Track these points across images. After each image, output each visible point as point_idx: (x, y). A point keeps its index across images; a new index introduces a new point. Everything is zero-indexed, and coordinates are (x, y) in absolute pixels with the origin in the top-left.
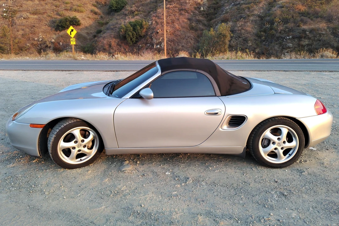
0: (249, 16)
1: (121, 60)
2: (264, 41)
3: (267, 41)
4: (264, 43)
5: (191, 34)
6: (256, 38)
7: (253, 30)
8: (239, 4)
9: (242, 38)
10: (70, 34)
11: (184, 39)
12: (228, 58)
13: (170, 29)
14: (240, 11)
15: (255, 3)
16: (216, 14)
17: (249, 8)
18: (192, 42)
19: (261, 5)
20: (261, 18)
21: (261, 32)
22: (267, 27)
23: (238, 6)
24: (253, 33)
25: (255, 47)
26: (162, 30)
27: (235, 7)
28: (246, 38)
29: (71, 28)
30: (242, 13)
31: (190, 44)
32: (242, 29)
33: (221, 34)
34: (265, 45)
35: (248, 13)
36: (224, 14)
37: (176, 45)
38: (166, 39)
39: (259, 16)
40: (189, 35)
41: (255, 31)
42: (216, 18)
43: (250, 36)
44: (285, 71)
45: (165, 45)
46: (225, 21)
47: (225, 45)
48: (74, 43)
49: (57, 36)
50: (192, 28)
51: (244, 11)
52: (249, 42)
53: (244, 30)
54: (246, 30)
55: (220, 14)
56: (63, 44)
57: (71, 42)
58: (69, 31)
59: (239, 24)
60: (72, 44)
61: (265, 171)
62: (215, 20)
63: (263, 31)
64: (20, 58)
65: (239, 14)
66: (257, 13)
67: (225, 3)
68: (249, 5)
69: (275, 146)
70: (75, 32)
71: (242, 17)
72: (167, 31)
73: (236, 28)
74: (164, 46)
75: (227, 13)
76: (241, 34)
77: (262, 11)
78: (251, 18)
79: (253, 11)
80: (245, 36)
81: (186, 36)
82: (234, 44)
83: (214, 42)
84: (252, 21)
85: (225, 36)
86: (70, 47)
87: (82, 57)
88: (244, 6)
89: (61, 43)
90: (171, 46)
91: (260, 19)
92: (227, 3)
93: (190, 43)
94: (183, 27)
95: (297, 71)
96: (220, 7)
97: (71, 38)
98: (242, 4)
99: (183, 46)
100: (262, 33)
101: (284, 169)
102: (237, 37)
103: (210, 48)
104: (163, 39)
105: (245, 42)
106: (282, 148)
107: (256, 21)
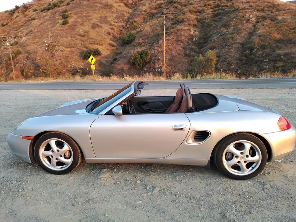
0: (232, 44)
1: (129, 81)
2: (245, 64)
3: (247, 64)
4: (245, 65)
5: (186, 60)
6: (238, 62)
7: (235, 55)
8: (224, 34)
9: (226, 62)
10: (91, 62)
11: (180, 64)
12: (213, 78)
13: (168, 57)
14: (225, 40)
15: (238, 34)
16: (206, 43)
17: (232, 38)
18: (186, 66)
19: (242, 35)
20: (243, 45)
21: (242, 56)
22: (247, 53)
23: (224, 36)
24: (236, 58)
25: (237, 69)
26: (163, 57)
27: (221, 37)
28: (230, 62)
29: (92, 57)
30: (227, 42)
31: (184, 68)
32: (226, 54)
33: (208, 59)
34: (245, 67)
35: (232, 41)
36: (212, 43)
37: (174, 68)
38: (165, 64)
39: (241, 44)
40: (183, 60)
41: (237, 56)
42: (205, 46)
43: (233, 60)
44: (259, 88)
45: (165, 68)
46: (212, 48)
47: (212, 67)
48: (94, 69)
49: (84, 63)
50: (186, 55)
51: (228, 40)
52: (232, 65)
53: (228, 55)
54: (230, 56)
55: (209, 43)
56: (88, 70)
57: (92, 68)
58: (90, 60)
59: (224, 51)
60: (92, 69)
61: (229, 182)
62: (205, 48)
63: (244, 56)
64: (55, 80)
65: (224, 42)
66: (239, 41)
67: (213, 34)
68: (232, 35)
69: (238, 160)
70: (94, 60)
71: (227, 45)
72: (166, 58)
73: (222, 54)
75: (214, 42)
76: (226, 59)
77: (243, 40)
78: (235, 46)
79: (236, 40)
80: (229, 60)
81: (181, 61)
82: (220, 67)
83: (203, 65)
84: (235, 48)
85: (211, 60)
87: (100, 79)
88: (229, 36)
89: (87, 69)
90: (169, 69)
91: (241, 46)
92: (215, 34)
93: (185, 66)
94: (179, 54)
95: (270, 88)
96: (209, 37)
97: (92, 64)
98: (227, 34)
99: (178, 69)
100: (243, 58)
101: (247, 181)
102: (222, 61)
103: (200, 70)
104: (163, 64)
105: (229, 65)
106: (245, 162)
107: (238, 48)
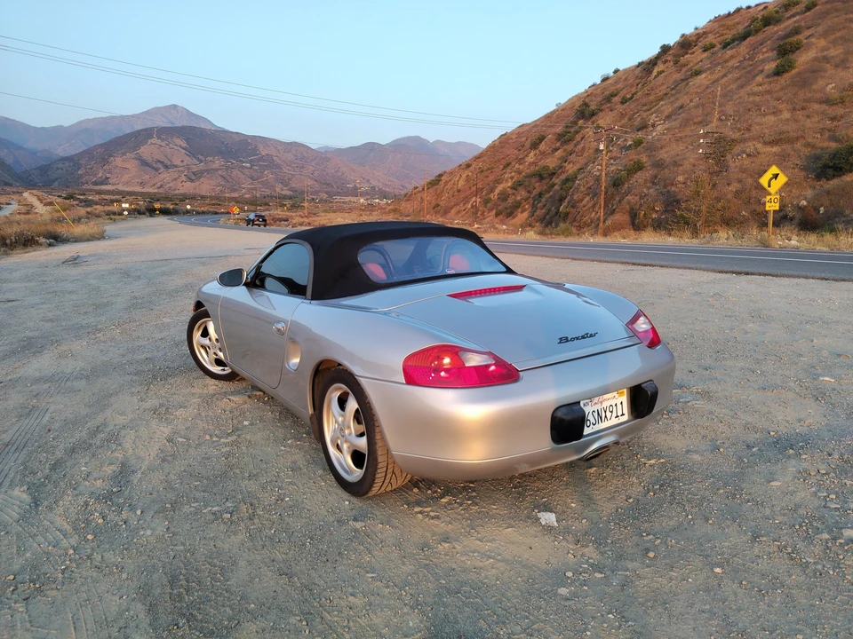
10: (766, 185)
29: (774, 170)
48: (776, 207)
56: (826, 212)
58: (765, 179)
60: (767, 208)
86: (843, 219)
87: (794, 240)
89: (822, 209)
97: (770, 194)
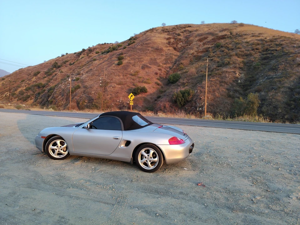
0: (279, 88)
2: (293, 109)
3: (296, 109)
4: (293, 110)
5: (229, 101)
6: (286, 106)
7: (283, 99)
8: (272, 78)
9: (272, 106)
11: (222, 104)
13: (210, 96)
14: (272, 84)
15: (286, 78)
16: (252, 85)
17: (280, 81)
18: (229, 107)
19: (292, 79)
20: (291, 89)
21: (290, 101)
22: (296, 97)
23: (271, 79)
24: (283, 102)
25: (285, 113)
26: (204, 97)
27: (269, 80)
28: (276, 106)
29: (131, 94)
30: (273, 85)
31: (227, 108)
32: (273, 98)
33: (250, 101)
34: (294, 112)
35: (279, 85)
36: (258, 85)
37: (215, 108)
38: (206, 104)
39: (289, 88)
40: (226, 101)
41: (285, 100)
42: (251, 88)
43: (280, 104)
46: (259, 91)
47: (254, 110)
50: (229, 96)
51: (276, 83)
52: (279, 109)
53: (275, 99)
54: (277, 99)
55: (255, 86)
57: (130, 103)
59: (270, 94)
62: (250, 90)
63: (292, 101)
65: (271, 86)
66: (287, 85)
67: (259, 77)
68: (280, 79)
69: (146, 159)
70: (133, 97)
71: (274, 89)
72: (208, 98)
73: (267, 97)
74: (205, 109)
75: (260, 85)
76: (272, 102)
77: (292, 84)
78: (282, 90)
79: (283, 84)
80: (275, 104)
81: (224, 102)
82: (265, 110)
83: (244, 107)
84: (282, 92)
85: (253, 103)
88: (276, 80)
90: (211, 109)
91: (290, 90)
92: (261, 77)
93: (227, 107)
94: (222, 95)
96: (255, 80)
98: (275, 77)
99: (220, 110)
100: (292, 102)
102: (268, 105)
103: (241, 112)
104: (204, 104)
105: (275, 109)
106: (150, 161)
107: (286, 92)
